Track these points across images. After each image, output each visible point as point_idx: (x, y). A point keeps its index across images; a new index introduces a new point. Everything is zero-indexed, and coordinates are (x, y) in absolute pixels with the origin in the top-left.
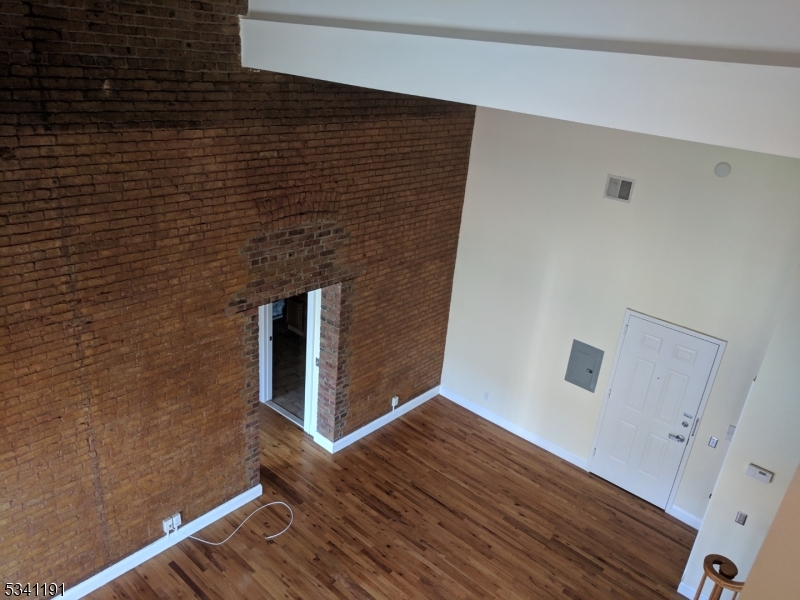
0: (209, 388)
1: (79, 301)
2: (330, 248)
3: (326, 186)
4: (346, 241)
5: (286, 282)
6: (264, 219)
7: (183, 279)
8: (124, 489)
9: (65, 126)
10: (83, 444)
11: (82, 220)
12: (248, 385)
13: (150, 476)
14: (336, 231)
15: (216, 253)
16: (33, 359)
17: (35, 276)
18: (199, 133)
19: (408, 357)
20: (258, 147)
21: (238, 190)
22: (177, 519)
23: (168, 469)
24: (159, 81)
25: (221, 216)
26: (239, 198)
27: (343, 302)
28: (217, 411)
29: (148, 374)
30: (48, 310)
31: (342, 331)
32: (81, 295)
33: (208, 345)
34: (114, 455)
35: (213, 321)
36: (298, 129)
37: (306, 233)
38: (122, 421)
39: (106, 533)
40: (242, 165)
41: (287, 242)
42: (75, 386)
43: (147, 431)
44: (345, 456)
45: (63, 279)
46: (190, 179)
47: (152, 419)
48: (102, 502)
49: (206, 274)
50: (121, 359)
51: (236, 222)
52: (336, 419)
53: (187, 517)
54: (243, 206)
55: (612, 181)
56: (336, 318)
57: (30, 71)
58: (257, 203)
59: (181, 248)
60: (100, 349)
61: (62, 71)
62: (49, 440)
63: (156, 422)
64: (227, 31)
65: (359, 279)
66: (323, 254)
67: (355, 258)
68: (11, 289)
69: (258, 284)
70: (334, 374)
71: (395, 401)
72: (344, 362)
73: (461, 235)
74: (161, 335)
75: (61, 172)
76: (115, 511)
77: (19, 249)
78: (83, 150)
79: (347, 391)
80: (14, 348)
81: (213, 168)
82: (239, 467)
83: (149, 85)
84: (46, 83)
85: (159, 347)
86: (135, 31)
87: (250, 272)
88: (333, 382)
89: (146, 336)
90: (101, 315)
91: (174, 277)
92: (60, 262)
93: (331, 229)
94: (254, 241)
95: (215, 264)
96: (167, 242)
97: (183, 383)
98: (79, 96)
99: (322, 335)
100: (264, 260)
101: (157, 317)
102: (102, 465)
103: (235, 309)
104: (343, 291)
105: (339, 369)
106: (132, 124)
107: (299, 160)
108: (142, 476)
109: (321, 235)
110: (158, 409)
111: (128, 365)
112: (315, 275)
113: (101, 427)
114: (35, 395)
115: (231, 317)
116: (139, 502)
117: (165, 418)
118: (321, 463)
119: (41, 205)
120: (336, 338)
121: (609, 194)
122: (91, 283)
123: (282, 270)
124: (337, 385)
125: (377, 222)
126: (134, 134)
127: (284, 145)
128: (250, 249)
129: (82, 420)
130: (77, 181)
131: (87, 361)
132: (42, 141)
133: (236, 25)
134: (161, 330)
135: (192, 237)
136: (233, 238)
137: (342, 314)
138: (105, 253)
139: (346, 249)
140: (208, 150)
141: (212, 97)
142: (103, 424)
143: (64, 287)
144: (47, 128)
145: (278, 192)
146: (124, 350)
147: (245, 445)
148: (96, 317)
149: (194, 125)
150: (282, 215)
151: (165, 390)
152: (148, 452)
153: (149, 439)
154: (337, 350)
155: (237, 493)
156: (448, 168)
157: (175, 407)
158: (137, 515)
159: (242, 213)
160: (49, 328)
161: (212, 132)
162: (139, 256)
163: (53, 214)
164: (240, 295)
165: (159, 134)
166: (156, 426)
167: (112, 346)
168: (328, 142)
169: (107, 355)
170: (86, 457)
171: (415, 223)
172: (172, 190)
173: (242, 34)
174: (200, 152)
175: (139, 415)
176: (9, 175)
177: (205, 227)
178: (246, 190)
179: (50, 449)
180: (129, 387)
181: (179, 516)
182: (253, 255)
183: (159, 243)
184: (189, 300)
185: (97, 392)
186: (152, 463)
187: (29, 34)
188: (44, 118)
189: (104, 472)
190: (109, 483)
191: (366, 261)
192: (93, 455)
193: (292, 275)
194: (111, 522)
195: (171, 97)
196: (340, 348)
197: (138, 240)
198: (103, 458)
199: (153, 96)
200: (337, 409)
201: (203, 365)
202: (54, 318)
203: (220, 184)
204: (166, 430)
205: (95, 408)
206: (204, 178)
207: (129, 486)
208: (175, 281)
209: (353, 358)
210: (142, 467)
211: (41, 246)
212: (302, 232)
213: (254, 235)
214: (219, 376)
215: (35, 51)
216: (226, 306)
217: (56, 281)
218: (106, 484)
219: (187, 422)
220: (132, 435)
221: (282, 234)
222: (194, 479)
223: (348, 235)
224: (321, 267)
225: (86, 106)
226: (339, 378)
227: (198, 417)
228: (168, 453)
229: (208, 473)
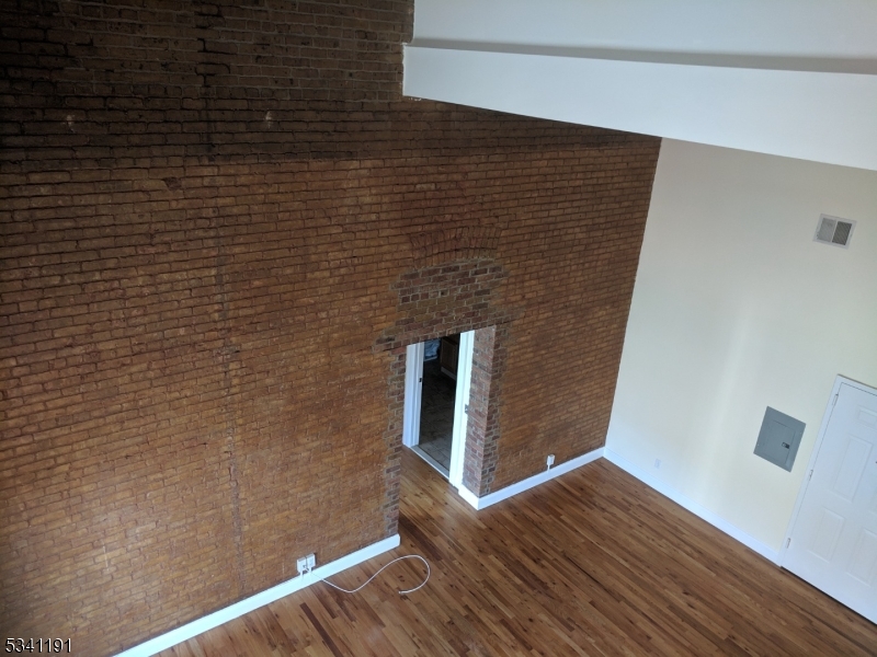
0: (352, 427)
1: (229, 330)
2: (486, 287)
3: (485, 221)
4: (504, 281)
5: (436, 322)
6: (417, 255)
7: (331, 312)
8: (261, 522)
9: (228, 157)
10: (225, 472)
11: (237, 250)
12: (391, 427)
13: (287, 513)
14: (494, 270)
15: (366, 288)
16: (184, 384)
17: (191, 302)
18: (355, 164)
19: (568, 412)
20: (415, 179)
21: (393, 224)
22: (311, 560)
23: (305, 507)
24: (318, 111)
25: (373, 250)
26: (393, 232)
27: (496, 346)
28: (357, 452)
29: (291, 408)
30: (201, 337)
31: (494, 378)
32: (231, 323)
33: (353, 383)
34: (254, 487)
35: (359, 357)
36: (459, 161)
37: (461, 271)
38: (263, 453)
39: (242, 565)
40: (398, 198)
41: (440, 279)
42: (220, 414)
43: (286, 466)
44: (492, 514)
45: (216, 307)
46: (344, 210)
47: (292, 454)
48: (240, 533)
49: (354, 309)
50: (266, 391)
51: (388, 257)
52: (483, 473)
53: (321, 559)
54: (396, 240)
55: (826, 222)
56: (488, 364)
57: (200, 104)
58: (411, 238)
59: (331, 281)
60: (246, 379)
61: (227, 104)
62: (195, 465)
63: (295, 458)
64: (390, 60)
65: (516, 322)
66: (478, 293)
67: (513, 299)
68: (169, 314)
69: (407, 322)
70: (484, 423)
71: (550, 460)
72: (495, 411)
73: (637, 278)
74: (307, 369)
75: (221, 201)
76: (251, 544)
77: (178, 276)
78: (242, 180)
79: (497, 443)
80: (168, 372)
81: (368, 200)
82: (378, 513)
83: (310, 115)
84: (213, 115)
85: (304, 381)
86: (299, 62)
87: (400, 309)
88: (481, 432)
89: (292, 369)
90: (248, 345)
91: (323, 310)
92: (214, 290)
93: (488, 266)
94: (406, 277)
95: (364, 299)
96: (317, 274)
97: (325, 420)
98: (242, 127)
99: (473, 381)
100: (415, 297)
101: (303, 350)
102: (242, 496)
103: (383, 346)
104: (497, 334)
105: (489, 418)
106: (290, 154)
107: (457, 193)
108: (279, 511)
109: (476, 273)
110: (299, 445)
111: (272, 396)
112: (467, 315)
113: (242, 458)
114: (184, 420)
115: (378, 355)
116: (274, 537)
117: (305, 454)
118: (464, 519)
119: (201, 233)
120: (487, 384)
121: (821, 237)
122: (241, 312)
123: (433, 309)
124: (486, 436)
125: (539, 261)
126: (292, 164)
127: (443, 177)
128: (401, 285)
129: (225, 449)
130: (235, 210)
131: (233, 390)
132: (206, 171)
133: (399, 53)
134: (306, 364)
135: (343, 271)
136: (384, 273)
137: (495, 359)
138: (257, 283)
139: (503, 289)
140: (363, 182)
141: (371, 126)
142: (245, 455)
143: (216, 315)
144: (211, 159)
145: (433, 227)
146: (269, 381)
147: (385, 490)
148: (244, 346)
149: (351, 155)
150: (436, 251)
151: (307, 425)
152: (286, 487)
153: (288, 474)
154: (487, 398)
155: (373, 541)
156: (626, 204)
157: (315, 444)
158: (273, 551)
159: (394, 248)
160: (200, 355)
161: (368, 163)
162: (289, 287)
163: (211, 243)
164: (388, 333)
165: (315, 165)
166: (296, 461)
167: (258, 376)
168: (491, 174)
169: (253, 385)
170: (227, 486)
171: (583, 264)
172: (325, 222)
173: (405, 62)
174: (356, 183)
175: (280, 449)
176: (174, 204)
177: (356, 261)
178: (400, 223)
179: (195, 474)
180: (272, 419)
181: (314, 557)
182: (404, 292)
183: (309, 275)
184: (336, 335)
185: (240, 421)
186: (289, 499)
187: (201, 69)
188: (209, 149)
189: (243, 503)
190: (248, 515)
191: (524, 303)
192: (233, 484)
193: (443, 315)
194: (247, 554)
195: (330, 128)
196: (491, 396)
197: (289, 271)
198: (243, 489)
199: (312, 127)
200: (485, 462)
201: (346, 403)
202: (205, 346)
203: (374, 217)
204: (305, 468)
205: (238, 438)
206: (358, 210)
207: (266, 520)
208: (324, 315)
209: (505, 407)
210: (280, 502)
211: (197, 273)
212: (457, 268)
213: (406, 271)
214: (362, 415)
215: (206, 86)
216: (373, 343)
217: (210, 309)
218: (244, 515)
219: (326, 460)
220: (272, 468)
221: (436, 271)
222: (330, 521)
223: (506, 274)
224: (474, 307)
225: (248, 137)
226: (488, 429)
227: (339, 457)
228: (306, 491)
229: (344, 516)
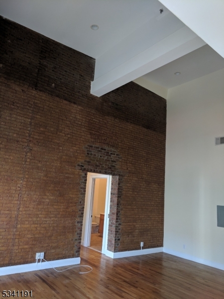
0: (66, 196)
1: (30, 141)
2: (115, 160)
3: (114, 138)
4: (121, 160)
5: (98, 166)
6: (93, 140)
7: (63, 148)
8: (26, 226)
9: (40, 91)
10: (17, 195)
11: (38, 116)
12: (80, 202)
13: (36, 225)
14: (117, 155)
15: (76, 144)
16: (11, 154)
17: (20, 127)
18: (76, 106)
19: (147, 224)
20: (93, 117)
21: (86, 127)
22: (42, 254)
23: (44, 226)
24: (67, 89)
25: (79, 133)
26: (86, 130)
27: (119, 184)
28: (67, 208)
29: (45, 178)
30: (21, 139)
31: (118, 197)
32: (31, 139)
33: (68, 178)
34: (26, 207)
35: (71, 168)
36: (106, 117)
37: (106, 151)
38: (32, 193)
39: (13, 245)
40: (87, 120)
41: (99, 151)
42: (20, 170)
43: (40, 203)
45: (28, 132)
46: (71, 118)
47: (43, 198)
48: (16, 228)
49: (71, 150)
50: (38, 168)
51: (84, 137)
52: (115, 240)
53: (46, 257)
54: (87, 133)
55: (217, 139)
56: (116, 191)
57: (36, 75)
58: (91, 134)
59: (65, 138)
60: (32, 161)
61: (43, 78)
62: (6, 188)
63: (43, 200)
64: (87, 84)
65: (126, 177)
66: (112, 161)
67: (124, 168)
68: (12, 128)
69: (89, 162)
70: (115, 217)
71: (142, 244)
72: (119, 212)
73: (166, 177)
74: (53, 166)
75: (36, 101)
76: (19, 235)
77: (18, 117)
78: (43, 98)
79: (120, 227)
80: (7, 147)
81: (79, 117)
82: (72, 242)
83: (65, 89)
84: (38, 79)
85: (51, 170)
86: (64, 75)
87: (86, 156)
88: (114, 221)
89: (48, 164)
90: (35, 149)
91: (61, 146)
92: (28, 126)
93: (115, 153)
94: (89, 146)
95: (75, 148)
96: (61, 134)
97: (57, 189)
98: (46, 85)
99: (111, 201)
100: (91, 154)
101: (53, 158)
102: (21, 209)
103: (80, 168)
104: (119, 179)
105: (117, 214)
106: (58, 96)
107: (105, 126)
108: (33, 224)
109: (111, 154)
110: (46, 195)
111: (40, 171)
112: (109, 168)
113: (24, 192)
114: (7, 167)
115: (77, 170)
116: (29, 236)
117: (47, 200)
118: (108, 260)
119: (28, 108)
120: (116, 199)
121: (217, 144)
122: (35, 137)
123: (97, 161)
124: (116, 222)
125: (132, 158)
126: (58, 99)
127: (101, 120)
128: (87, 148)
129: (19, 185)
130: (39, 105)
131: (27, 163)
132: (34, 92)
133: (90, 83)
134: (53, 164)
135: (69, 136)
136: (82, 142)
137: (119, 189)
138: (42, 129)
139: (120, 163)
140: (78, 112)
141: (81, 98)
142: (26, 191)
143: (27, 134)
144: (36, 89)
145: (98, 133)
146: (39, 165)
147: (76, 232)
148: (34, 149)
149: (75, 103)
150: (98, 141)
151: (50, 188)
152: (38, 213)
153: (40, 207)
154: (116, 205)
155: (69, 257)
156: (158, 150)
157: (52, 198)
158: (27, 243)
159: (86, 135)
160: (19, 146)
161: (80, 107)
162: (52, 135)
163: (31, 111)
164: (82, 163)
165: (65, 102)
166: (44, 202)
167: (36, 162)
168: (115, 124)
169: (34, 164)
170: (16, 202)
171: (146, 165)
172: (65, 119)
173: (91, 86)
174: (75, 111)
175: (39, 194)
176: (22, 97)
177: (73, 134)
178: (88, 128)
179: (6, 192)
180: (38, 180)
182: (88, 151)
183: (58, 133)
184: (64, 157)
185: (27, 176)
186: (38, 219)
187: (38, 67)
188: (36, 86)
189: (21, 213)
190: (21, 220)
191: (128, 171)
192: (19, 202)
193: (100, 164)
194: (17, 240)
195: (70, 94)
196: (118, 204)
197: (52, 129)
198: (22, 206)
199: (65, 92)
200: (116, 234)
201: (65, 185)
202: (21, 143)
203: (80, 123)
204: (47, 207)
205: (25, 183)
206: (75, 119)
207: (28, 226)
208: (61, 148)
209: (123, 212)
210: (35, 219)
211: (25, 119)
212: (105, 150)
213: (89, 144)
214: (70, 193)
215: (38, 71)
216: (76, 165)
217: (25, 131)
218: (20, 219)
219: (55, 207)
220: (34, 201)
221: (98, 148)
222: (53, 238)
223: (121, 158)
224: (111, 166)
225: (47, 87)
226: (117, 219)
227: (60, 207)
228: (45, 218)
229: (59, 238)
